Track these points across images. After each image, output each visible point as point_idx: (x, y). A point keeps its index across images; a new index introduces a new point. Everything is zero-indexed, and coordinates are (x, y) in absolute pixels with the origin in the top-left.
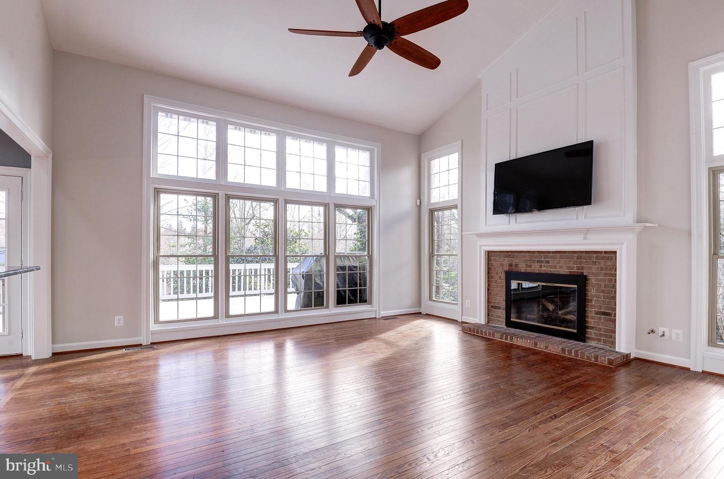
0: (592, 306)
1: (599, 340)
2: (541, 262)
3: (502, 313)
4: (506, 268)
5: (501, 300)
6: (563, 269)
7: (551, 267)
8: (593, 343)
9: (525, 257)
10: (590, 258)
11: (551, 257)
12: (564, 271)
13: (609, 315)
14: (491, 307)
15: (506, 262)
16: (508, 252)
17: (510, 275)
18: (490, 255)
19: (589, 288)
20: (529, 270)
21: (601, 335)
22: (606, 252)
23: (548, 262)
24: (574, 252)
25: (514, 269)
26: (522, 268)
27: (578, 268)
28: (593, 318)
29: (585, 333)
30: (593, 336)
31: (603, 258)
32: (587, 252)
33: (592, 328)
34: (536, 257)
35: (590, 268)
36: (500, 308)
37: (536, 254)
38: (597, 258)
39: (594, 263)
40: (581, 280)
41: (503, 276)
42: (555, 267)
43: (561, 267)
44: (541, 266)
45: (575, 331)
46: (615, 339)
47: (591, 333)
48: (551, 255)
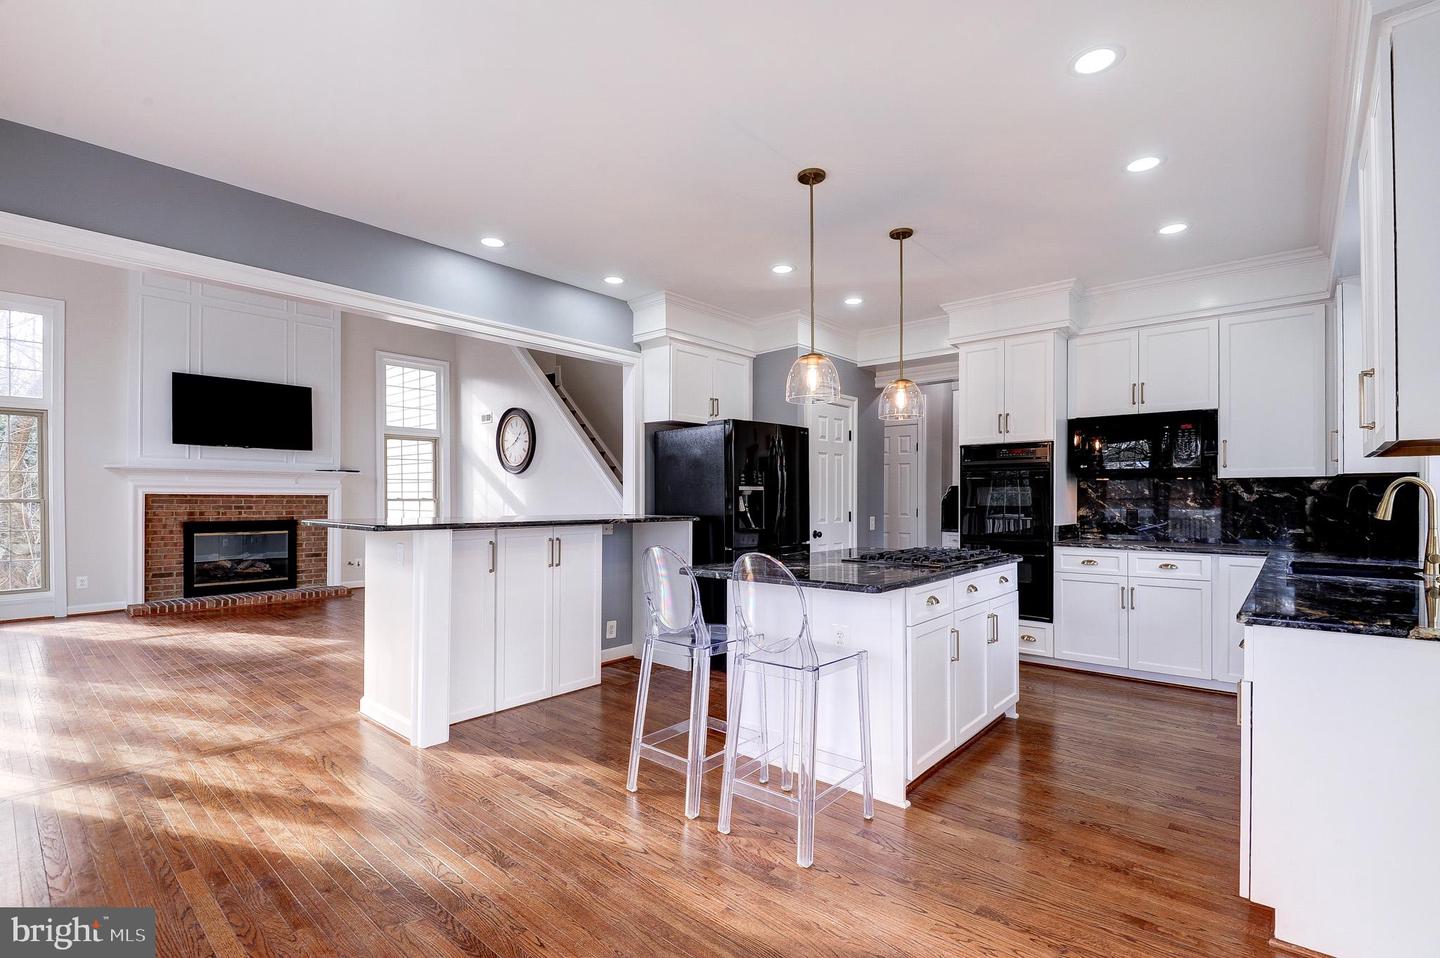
0: (303, 550)
1: (310, 582)
2: (242, 508)
3: (178, 582)
4: (185, 518)
5: (175, 561)
6: (271, 514)
7: (254, 513)
8: (303, 587)
9: (215, 502)
10: (301, 502)
11: (255, 502)
12: (272, 517)
13: (320, 556)
14: (153, 576)
15: (184, 509)
16: (185, 496)
17: (191, 528)
18: (151, 501)
19: (299, 532)
20: (223, 518)
21: (312, 577)
22: (316, 497)
23: (250, 508)
24: (283, 496)
25: (197, 518)
26: (211, 517)
27: (287, 513)
28: (303, 561)
29: (296, 578)
30: (304, 579)
31: (313, 502)
32: (297, 496)
33: (303, 572)
34: (233, 502)
35: (301, 512)
36: (170, 575)
37: (233, 498)
38: (307, 502)
39: (304, 507)
40: (291, 525)
41: (177, 529)
42: (260, 513)
43: (266, 513)
44: (240, 513)
45: (286, 579)
46: (326, 576)
47: (302, 577)
48: (254, 499)
